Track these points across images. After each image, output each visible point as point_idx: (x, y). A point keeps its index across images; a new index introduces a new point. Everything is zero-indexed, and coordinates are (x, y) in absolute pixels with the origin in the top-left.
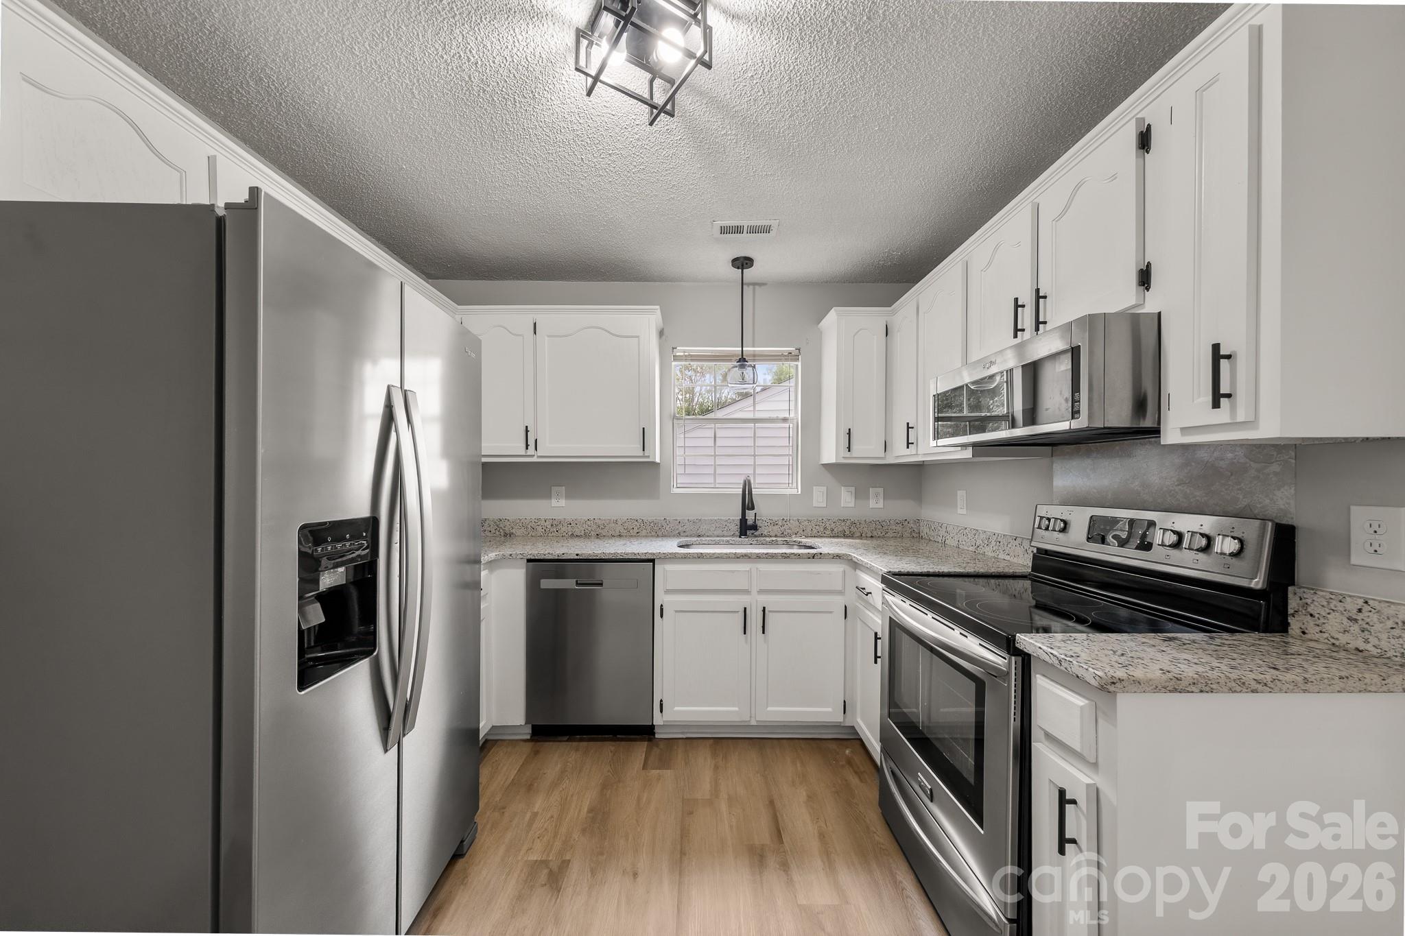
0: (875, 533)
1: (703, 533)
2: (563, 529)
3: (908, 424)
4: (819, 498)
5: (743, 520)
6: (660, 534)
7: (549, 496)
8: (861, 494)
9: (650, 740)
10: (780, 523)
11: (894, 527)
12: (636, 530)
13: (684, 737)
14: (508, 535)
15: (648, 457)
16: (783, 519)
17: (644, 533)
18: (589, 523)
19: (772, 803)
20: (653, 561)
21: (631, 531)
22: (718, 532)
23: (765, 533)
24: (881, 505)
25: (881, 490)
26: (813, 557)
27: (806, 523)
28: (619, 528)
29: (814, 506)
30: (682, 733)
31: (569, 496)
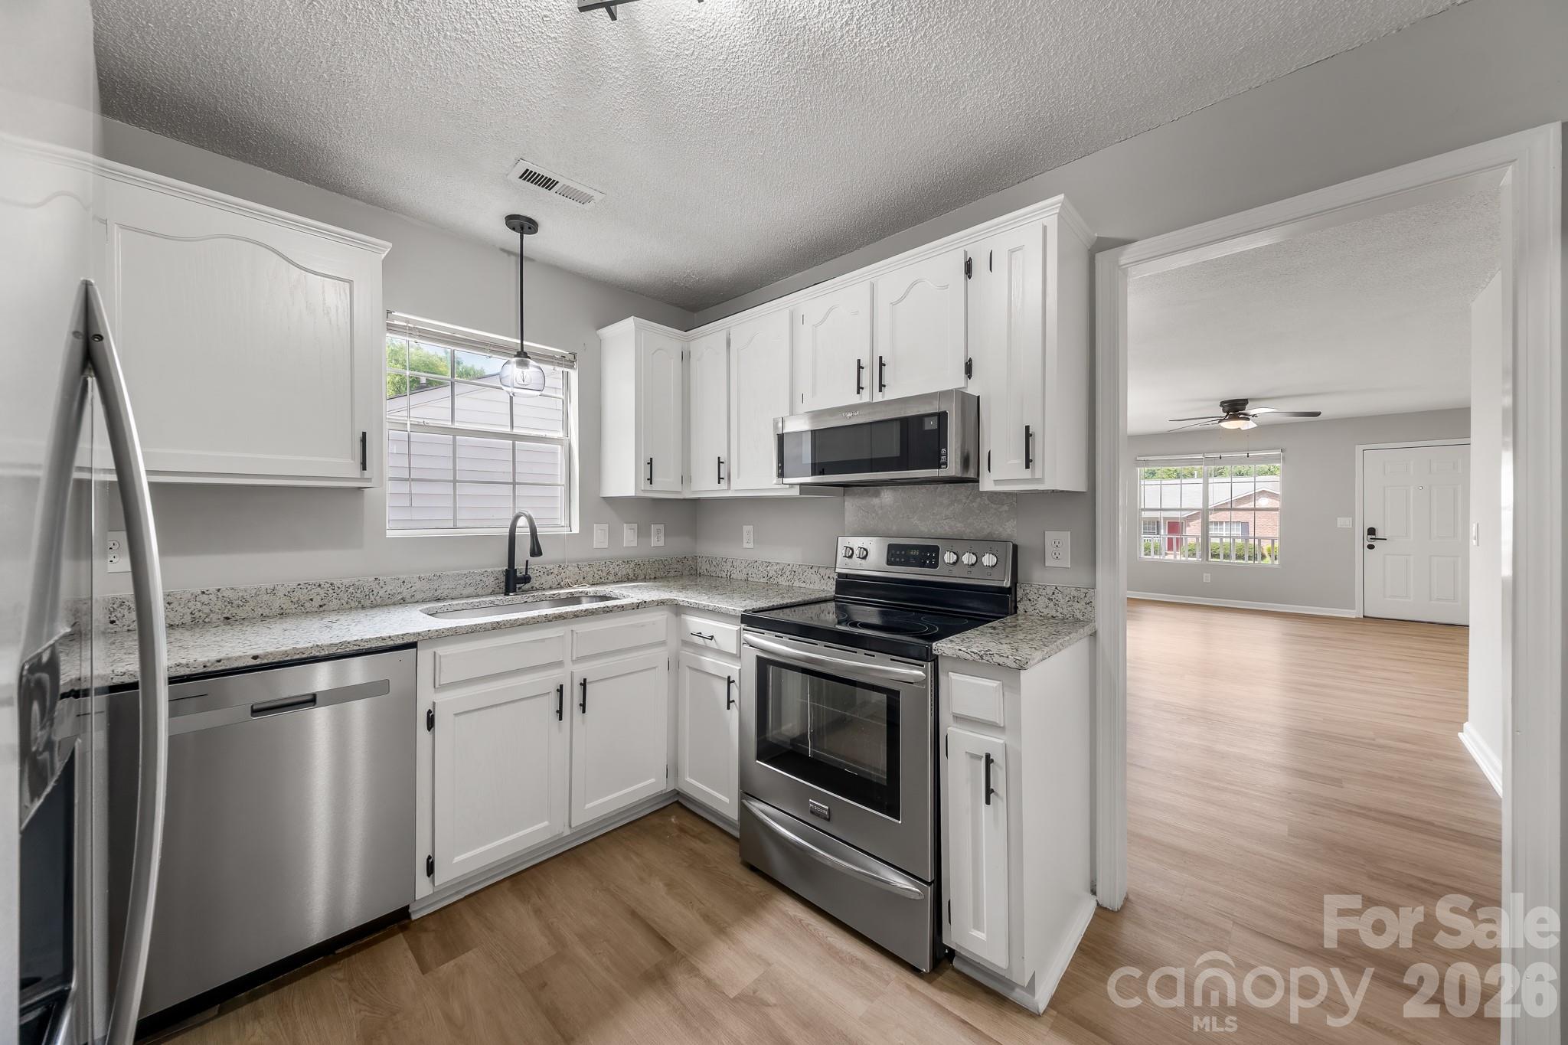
0: (658, 574)
1: (444, 595)
3: (719, 458)
4: (600, 539)
5: (513, 572)
6: (368, 603)
8: (643, 533)
9: (404, 929)
10: (556, 572)
11: (675, 565)
12: (317, 602)
13: (462, 897)
15: (369, 480)
16: (560, 566)
17: (335, 604)
18: (204, 598)
19: (633, 914)
20: (413, 645)
21: (307, 605)
22: (470, 590)
24: (662, 542)
25: (662, 527)
26: (638, 607)
27: (587, 569)
28: (278, 602)
29: (595, 547)
30: (457, 893)
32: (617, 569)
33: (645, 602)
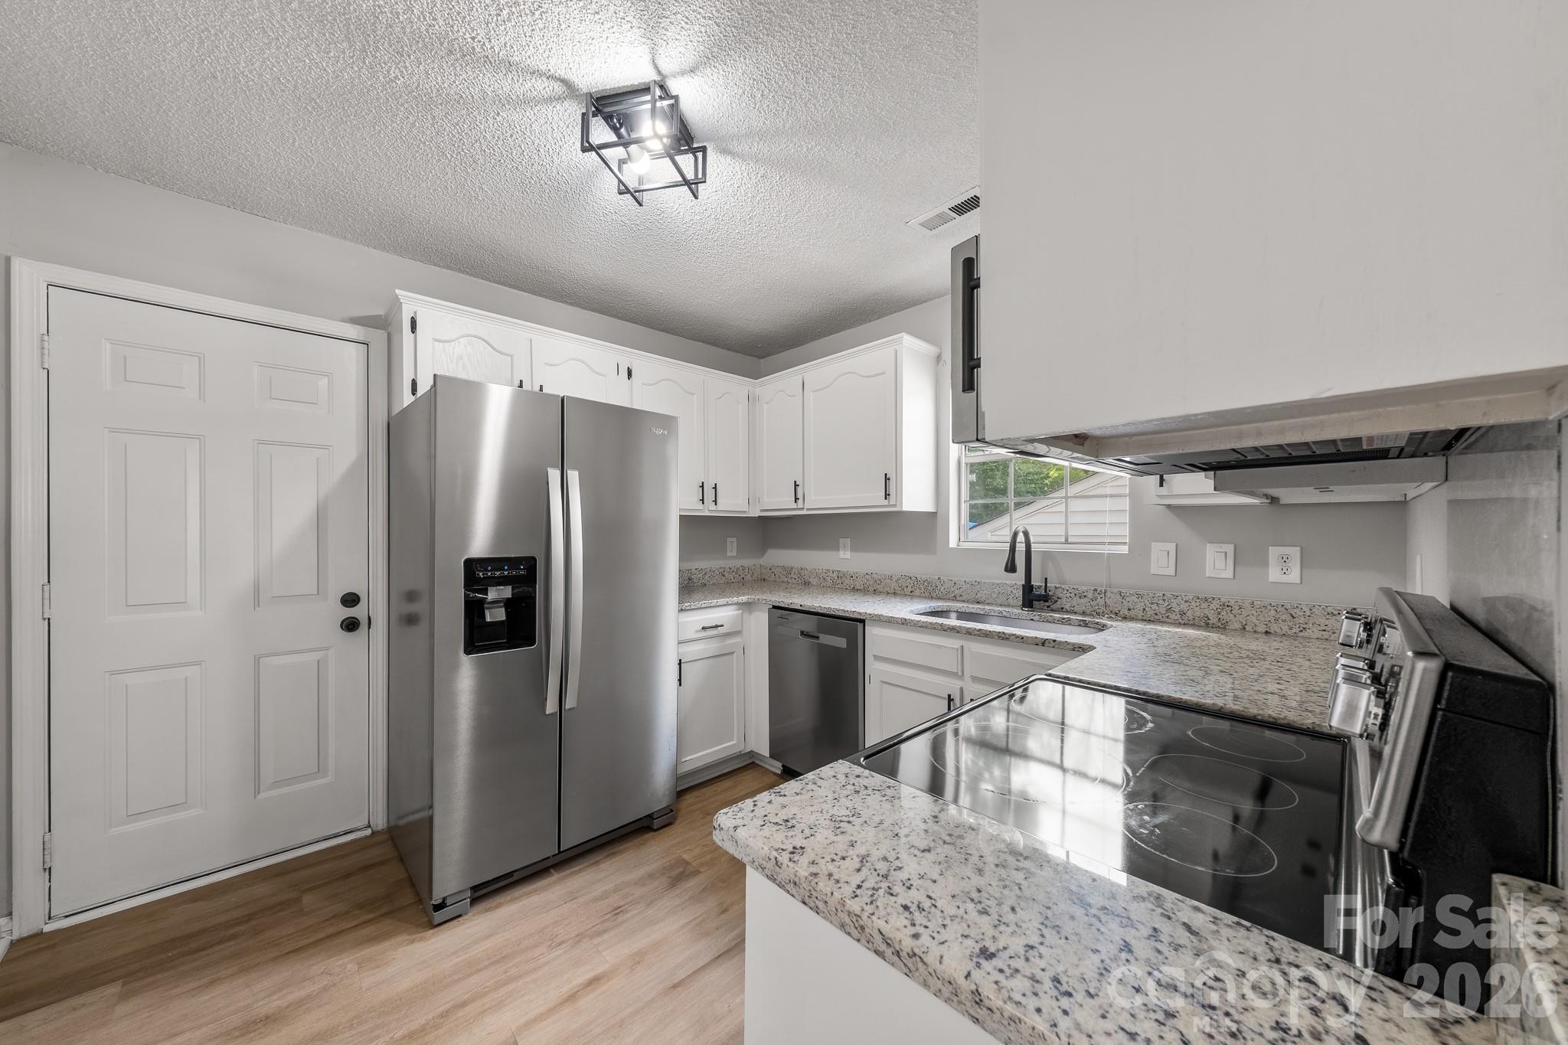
0: (1274, 628)
1: (982, 600)
2: (847, 581)
4: (1161, 561)
5: (1028, 588)
7: (838, 549)
8: (1246, 557)
10: (1090, 595)
11: (1323, 621)
12: (910, 589)
14: (807, 584)
15: (894, 506)
16: (1096, 590)
18: (867, 576)
20: (863, 621)
21: (905, 590)
23: (1067, 607)
24: (1294, 576)
25: (1294, 552)
26: (1043, 644)
27: (1134, 598)
28: (894, 585)
29: (1152, 572)
31: (854, 549)
32: (1184, 607)
33: (1054, 641)
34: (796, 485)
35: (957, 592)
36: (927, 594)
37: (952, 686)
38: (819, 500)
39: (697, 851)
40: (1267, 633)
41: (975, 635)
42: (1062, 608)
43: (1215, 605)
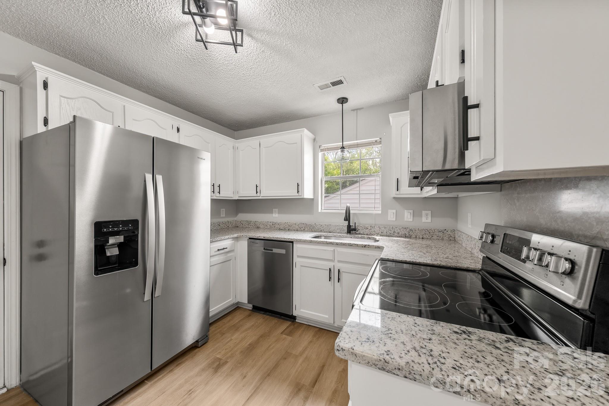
0: (425, 236)
2: (276, 226)
4: (391, 216)
5: (349, 226)
7: (272, 213)
8: (416, 214)
9: (293, 322)
10: (369, 228)
11: (437, 234)
12: (303, 228)
13: (308, 324)
14: (258, 228)
15: (301, 196)
16: (371, 226)
20: (292, 242)
21: (301, 228)
22: (338, 231)
23: (362, 233)
24: (429, 220)
25: (429, 212)
26: (365, 247)
27: (383, 229)
28: (297, 227)
29: (389, 220)
30: (307, 322)
31: (279, 213)
32: (399, 231)
33: (369, 245)
34: (257, 186)
35: (322, 229)
36: (310, 230)
37: (330, 265)
38: (267, 193)
39: (223, 352)
40: (423, 238)
41: (339, 245)
42: (360, 233)
43: (408, 230)
